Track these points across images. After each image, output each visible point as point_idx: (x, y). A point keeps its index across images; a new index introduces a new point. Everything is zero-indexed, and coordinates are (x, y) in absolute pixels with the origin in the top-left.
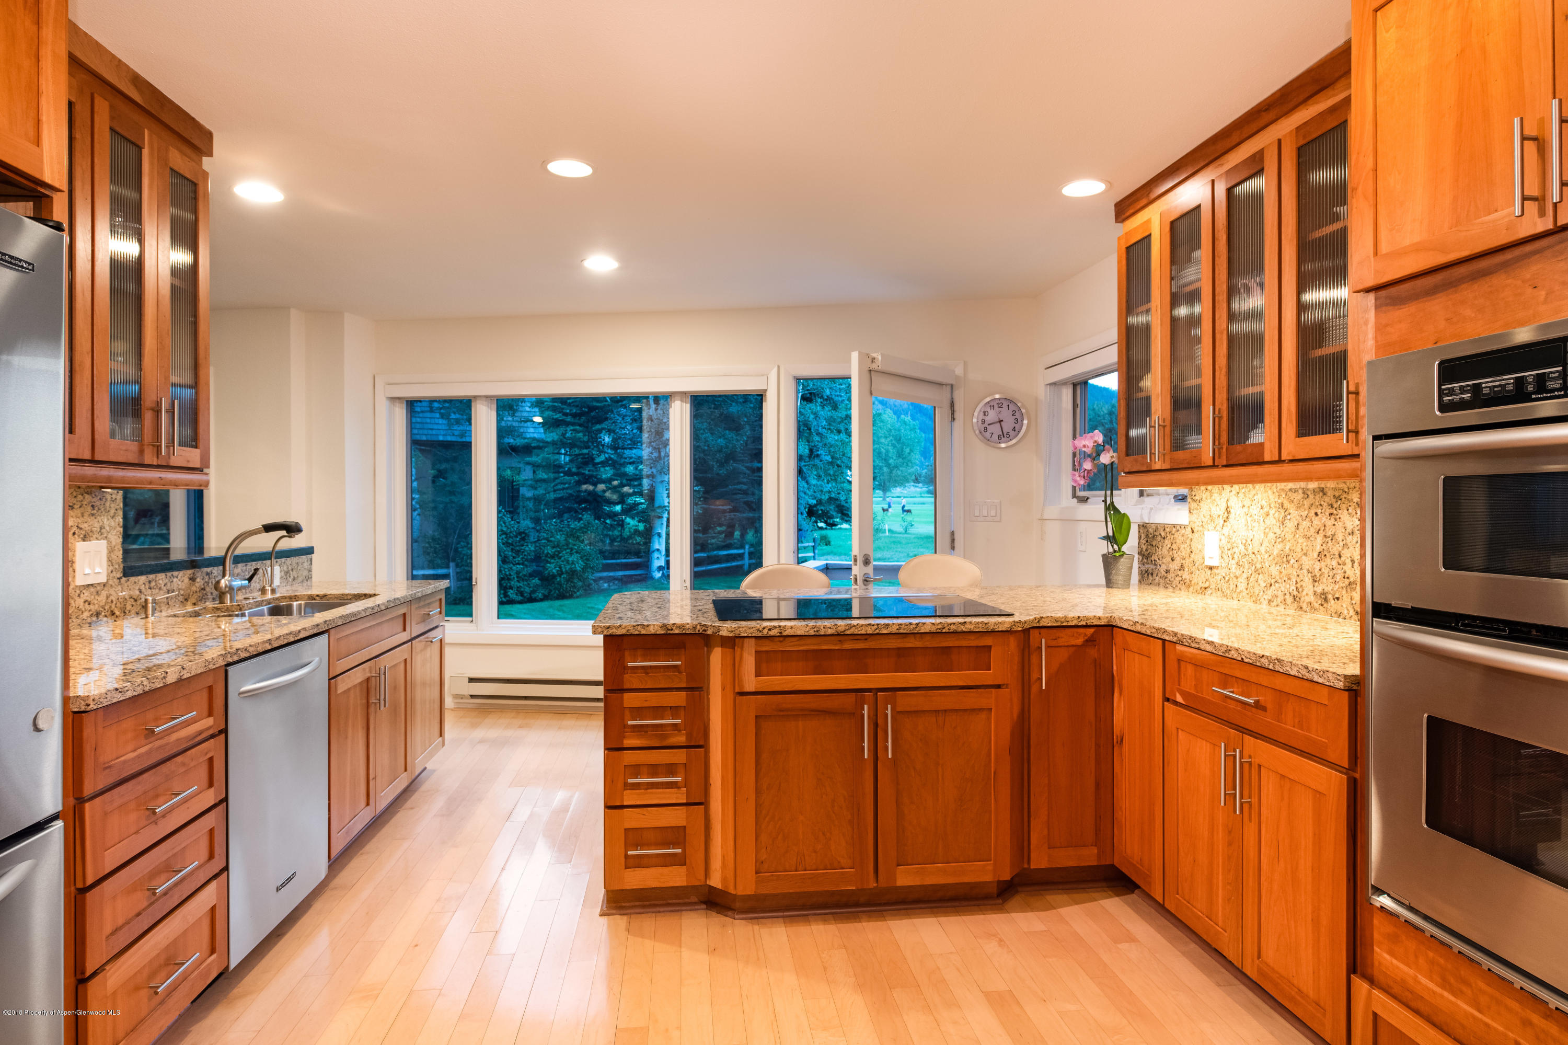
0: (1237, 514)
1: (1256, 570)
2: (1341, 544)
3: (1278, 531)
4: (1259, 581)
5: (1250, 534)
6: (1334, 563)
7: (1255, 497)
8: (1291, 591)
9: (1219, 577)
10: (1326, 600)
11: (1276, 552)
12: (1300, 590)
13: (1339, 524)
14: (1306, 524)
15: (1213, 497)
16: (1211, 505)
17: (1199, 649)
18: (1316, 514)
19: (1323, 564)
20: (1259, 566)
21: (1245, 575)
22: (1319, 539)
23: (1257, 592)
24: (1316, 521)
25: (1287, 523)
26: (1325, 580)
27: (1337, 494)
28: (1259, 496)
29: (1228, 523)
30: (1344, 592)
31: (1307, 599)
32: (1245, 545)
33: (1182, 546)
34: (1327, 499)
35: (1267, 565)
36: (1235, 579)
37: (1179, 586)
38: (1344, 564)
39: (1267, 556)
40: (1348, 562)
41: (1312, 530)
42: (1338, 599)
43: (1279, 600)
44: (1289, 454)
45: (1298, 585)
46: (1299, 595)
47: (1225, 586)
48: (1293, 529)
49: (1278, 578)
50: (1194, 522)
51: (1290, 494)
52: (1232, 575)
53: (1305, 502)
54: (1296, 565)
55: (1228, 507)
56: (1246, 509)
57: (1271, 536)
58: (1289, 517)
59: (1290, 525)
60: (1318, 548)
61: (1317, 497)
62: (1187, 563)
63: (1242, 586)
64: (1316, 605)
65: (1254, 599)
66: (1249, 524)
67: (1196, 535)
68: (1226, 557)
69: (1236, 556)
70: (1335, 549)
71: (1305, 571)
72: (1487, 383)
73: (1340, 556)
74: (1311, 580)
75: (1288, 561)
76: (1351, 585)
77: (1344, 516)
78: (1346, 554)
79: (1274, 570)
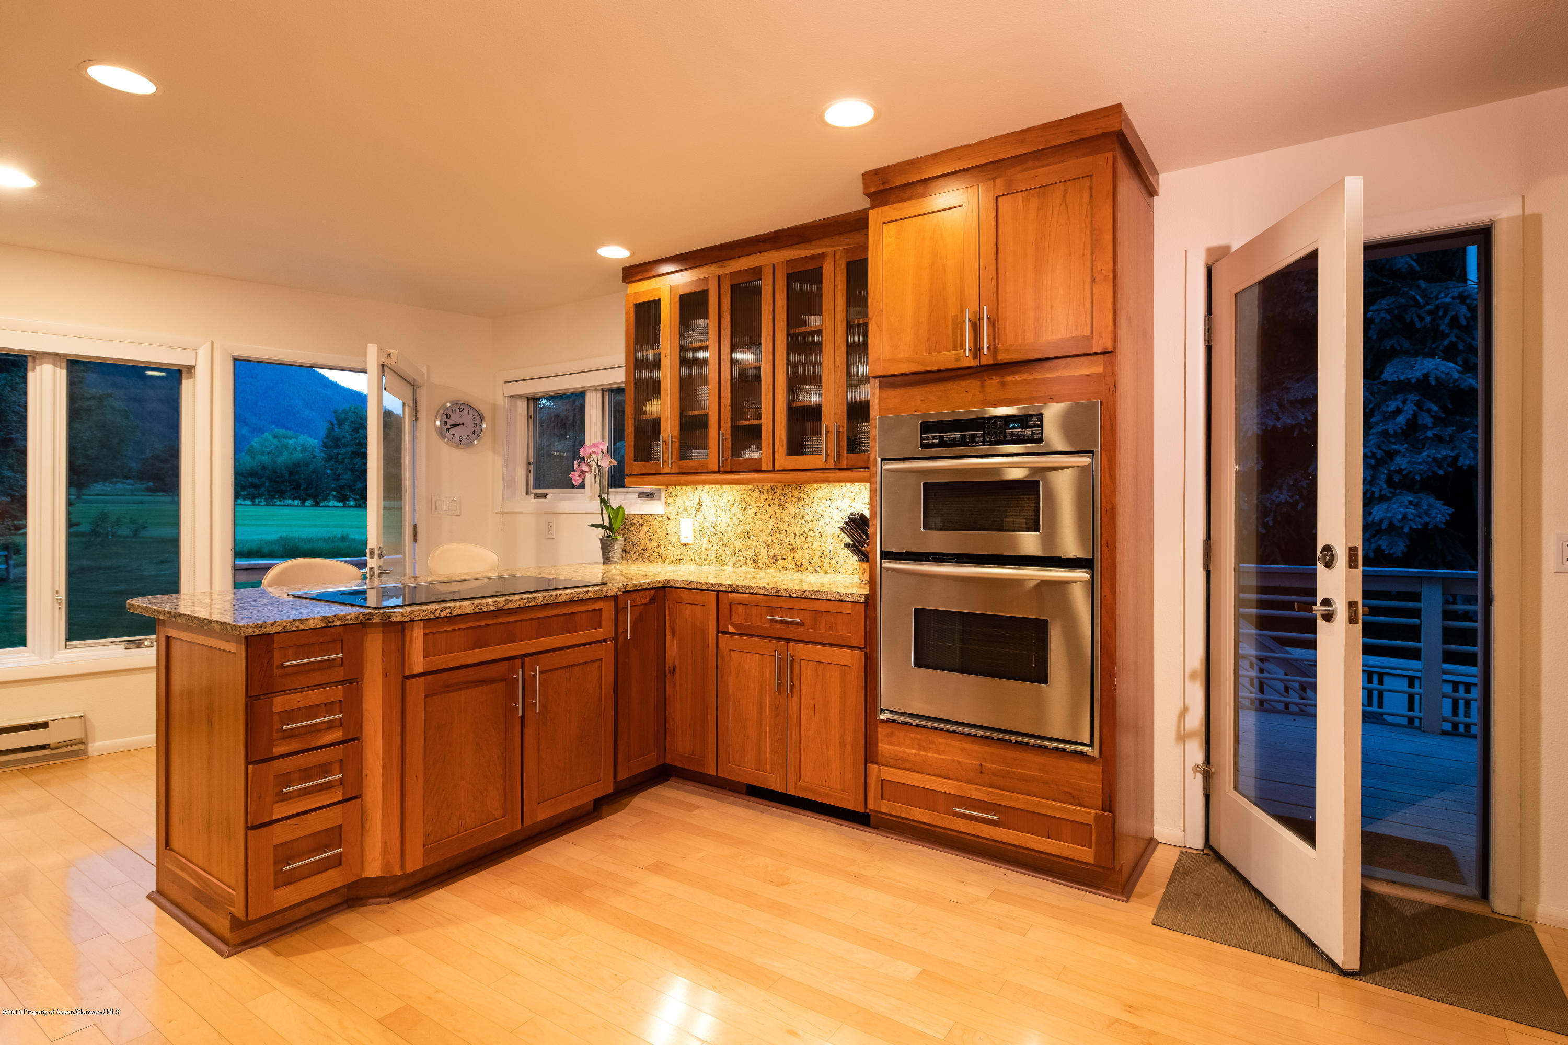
0: (708, 505)
1: (724, 544)
2: (787, 524)
3: (741, 517)
4: (726, 551)
5: (719, 520)
6: (782, 536)
7: (723, 494)
8: (751, 556)
9: (693, 551)
10: (776, 560)
11: (739, 530)
12: (758, 555)
13: (786, 512)
14: (762, 512)
15: (687, 494)
16: (685, 500)
17: (752, 593)
18: (769, 505)
19: (774, 537)
20: (725, 541)
21: (714, 548)
22: (772, 521)
23: (724, 559)
24: (769, 510)
25: (748, 511)
26: (775, 548)
27: (784, 493)
28: (726, 494)
29: (700, 512)
30: (789, 554)
31: (763, 561)
32: (714, 527)
33: (659, 530)
34: (777, 496)
35: (732, 540)
36: (706, 551)
37: (656, 560)
38: (789, 536)
39: (732, 534)
40: (792, 535)
41: (766, 516)
42: (785, 559)
43: (742, 563)
44: (780, 466)
45: (756, 552)
46: (757, 559)
47: (697, 557)
48: (753, 516)
49: (740, 548)
50: (670, 513)
51: (750, 492)
52: (703, 548)
53: (761, 498)
54: (755, 539)
55: (700, 501)
56: (715, 503)
57: (736, 520)
58: (749, 507)
59: (750, 513)
60: (771, 527)
61: (770, 495)
62: (663, 543)
63: (712, 555)
64: (770, 564)
65: (722, 564)
66: (718, 513)
67: (671, 522)
68: (698, 537)
69: (707, 535)
70: (783, 527)
71: (761, 543)
72: (946, 435)
73: (786, 532)
74: (766, 548)
75: (749, 537)
76: (794, 549)
77: (789, 507)
78: (790, 530)
79: (738, 543)
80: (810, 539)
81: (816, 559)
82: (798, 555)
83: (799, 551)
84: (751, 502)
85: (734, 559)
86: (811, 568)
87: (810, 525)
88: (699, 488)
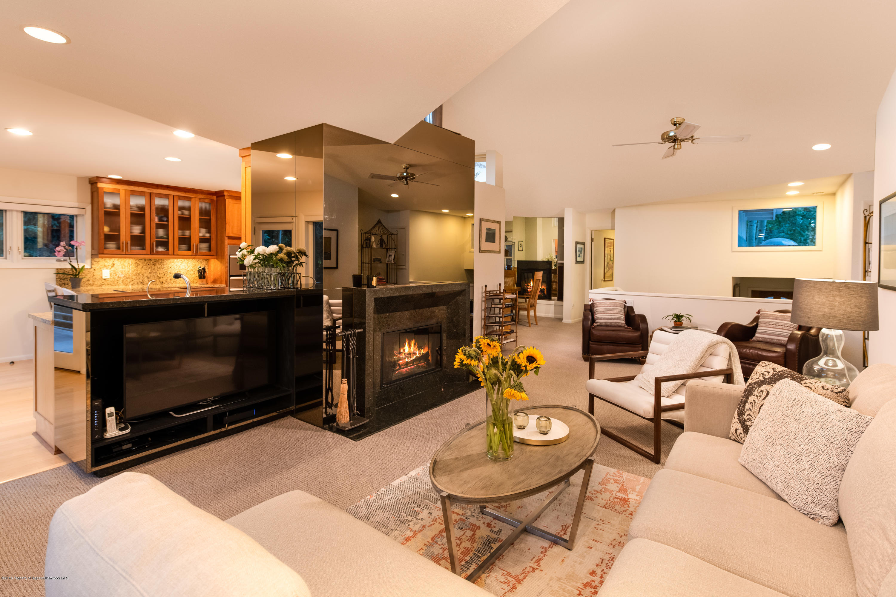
0: (118, 265)
3: (135, 269)
4: (128, 280)
5: (124, 270)
6: (154, 274)
7: (125, 262)
8: (140, 281)
9: (109, 281)
11: (134, 273)
13: (155, 267)
14: (145, 267)
15: (106, 261)
16: (105, 263)
19: (151, 275)
20: (127, 277)
21: (121, 280)
22: (150, 270)
26: (151, 278)
29: (114, 267)
32: (121, 272)
33: (88, 274)
35: (131, 276)
36: (117, 281)
39: (131, 274)
41: (147, 268)
47: (112, 283)
49: (135, 279)
50: (95, 268)
52: (115, 280)
54: (142, 276)
55: (113, 264)
56: (121, 264)
57: (132, 270)
59: (140, 267)
60: (149, 272)
62: (91, 279)
63: (120, 282)
65: (126, 285)
66: (123, 267)
67: (96, 271)
68: (113, 276)
69: (117, 275)
70: (154, 271)
75: (139, 275)
76: (160, 278)
77: (158, 265)
78: (158, 272)
79: (134, 277)
80: (166, 275)
81: (169, 280)
82: (161, 280)
83: (162, 278)
84: (140, 263)
85: (132, 283)
86: (166, 283)
87: (166, 270)
88: (113, 259)
